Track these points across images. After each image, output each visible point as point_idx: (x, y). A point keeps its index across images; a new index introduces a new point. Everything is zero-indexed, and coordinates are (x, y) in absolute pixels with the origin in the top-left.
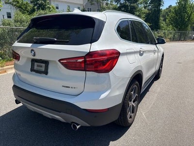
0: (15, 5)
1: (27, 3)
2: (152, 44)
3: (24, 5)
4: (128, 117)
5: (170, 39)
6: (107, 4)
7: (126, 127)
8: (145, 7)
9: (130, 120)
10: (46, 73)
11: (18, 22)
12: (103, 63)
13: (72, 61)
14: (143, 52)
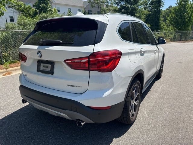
0: (18, 9)
1: (29, 7)
2: (152, 44)
3: (27, 8)
4: (131, 115)
5: (171, 39)
6: (107, 6)
7: (129, 125)
8: (145, 8)
9: (132, 118)
10: (52, 73)
11: (21, 25)
12: (106, 63)
13: (77, 61)
14: (144, 52)
